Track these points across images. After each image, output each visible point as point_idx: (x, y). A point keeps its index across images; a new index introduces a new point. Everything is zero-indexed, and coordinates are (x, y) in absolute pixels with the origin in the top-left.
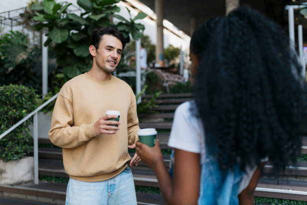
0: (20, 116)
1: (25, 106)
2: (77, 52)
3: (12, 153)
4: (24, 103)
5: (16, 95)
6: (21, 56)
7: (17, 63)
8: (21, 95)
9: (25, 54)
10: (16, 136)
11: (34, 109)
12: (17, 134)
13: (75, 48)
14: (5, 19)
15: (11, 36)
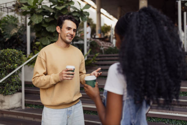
0: (13, 68)
1: (17, 62)
2: (48, 29)
3: (9, 90)
4: (16, 60)
5: (11, 55)
6: (14, 31)
7: (12, 36)
8: (14, 55)
9: (16, 30)
10: (11, 80)
11: (22, 63)
12: (12, 79)
13: (47, 27)
14: (4, 8)
15: (8, 18)
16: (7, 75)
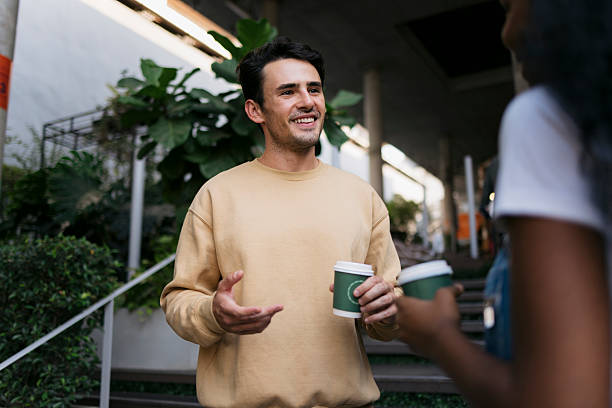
0: (74, 306)
1: (88, 284)
2: (207, 170)
3: (52, 391)
4: (85, 276)
6: (89, 199)
7: (80, 213)
10: (64, 354)
11: (106, 292)
12: (66, 349)
13: (204, 163)
14: (63, 133)
15: (73, 161)
16: (51, 331)
